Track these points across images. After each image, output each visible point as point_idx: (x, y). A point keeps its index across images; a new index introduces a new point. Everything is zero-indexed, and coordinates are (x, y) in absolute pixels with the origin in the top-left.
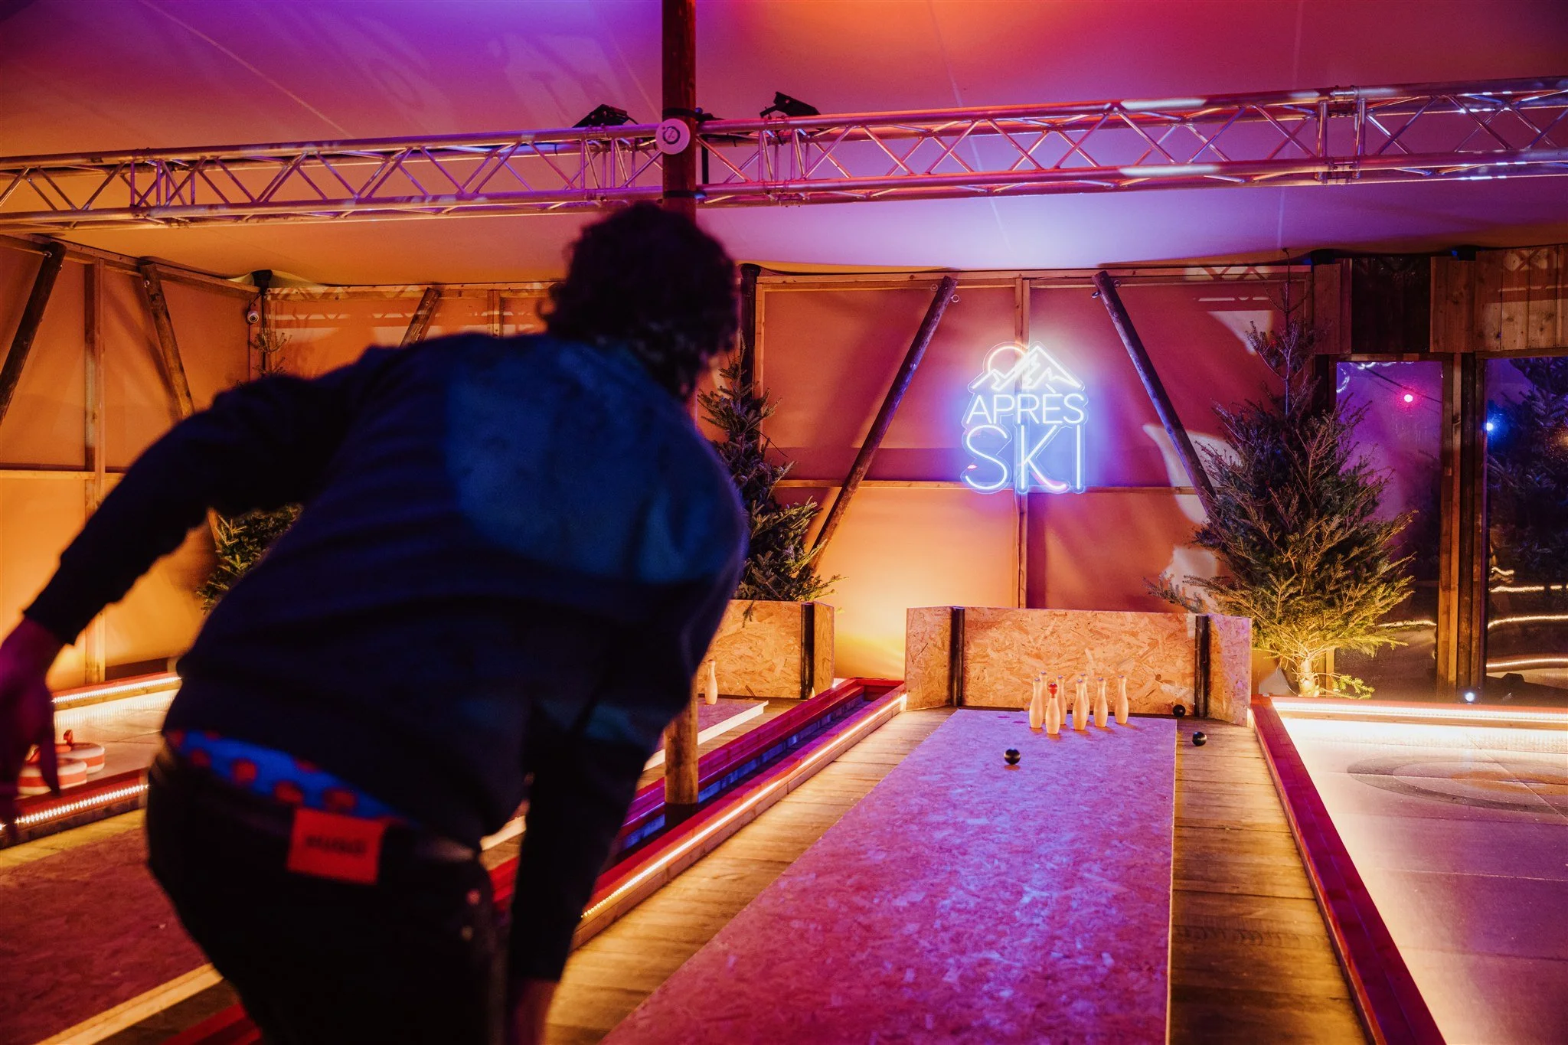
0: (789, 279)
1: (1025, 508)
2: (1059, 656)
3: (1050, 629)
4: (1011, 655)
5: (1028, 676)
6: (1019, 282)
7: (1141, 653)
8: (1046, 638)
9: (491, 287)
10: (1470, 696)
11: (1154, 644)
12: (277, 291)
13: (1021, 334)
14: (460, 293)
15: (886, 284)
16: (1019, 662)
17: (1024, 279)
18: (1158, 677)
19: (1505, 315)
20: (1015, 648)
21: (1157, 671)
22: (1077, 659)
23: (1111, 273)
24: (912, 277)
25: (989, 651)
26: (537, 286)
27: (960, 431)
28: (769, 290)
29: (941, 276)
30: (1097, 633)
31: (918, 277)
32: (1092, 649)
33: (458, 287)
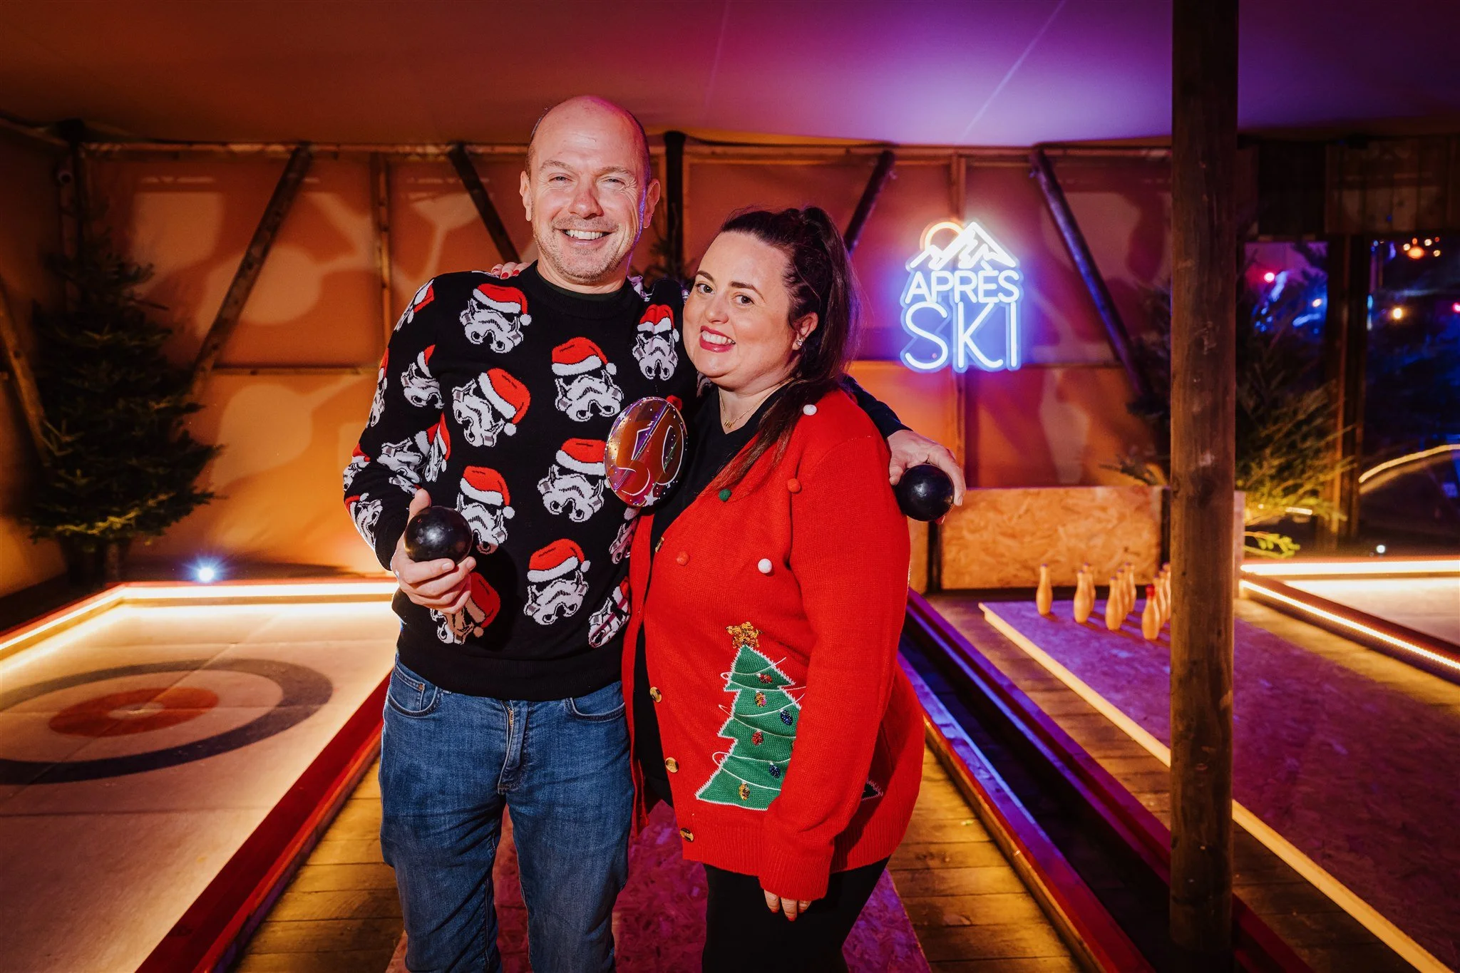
0: (719, 150)
1: (963, 385)
2: (1033, 534)
3: (1024, 508)
4: (986, 536)
5: (1002, 555)
6: (955, 159)
7: (1110, 526)
8: (1020, 517)
9: (373, 149)
10: (1381, 549)
11: (1122, 518)
12: (94, 146)
13: (956, 211)
14: (335, 155)
15: (821, 157)
16: (994, 542)
17: (961, 156)
18: (1126, 550)
19: (1396, 200)
20: (990, 528)
21: (1125, 543)
22: (1049, 536)
23: (1048, 152)
24: (848, 152)
25: (965, 533)
26: (431, 150)
27: (899, 310)
28: (696, 161)
29: (880, 151)
30: (1068, 510)
31: (853, 150)
32: (1064, 525)
33: (332, 148)
